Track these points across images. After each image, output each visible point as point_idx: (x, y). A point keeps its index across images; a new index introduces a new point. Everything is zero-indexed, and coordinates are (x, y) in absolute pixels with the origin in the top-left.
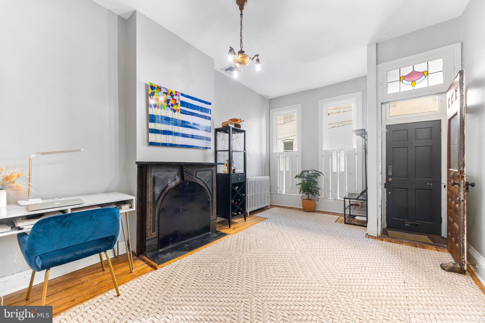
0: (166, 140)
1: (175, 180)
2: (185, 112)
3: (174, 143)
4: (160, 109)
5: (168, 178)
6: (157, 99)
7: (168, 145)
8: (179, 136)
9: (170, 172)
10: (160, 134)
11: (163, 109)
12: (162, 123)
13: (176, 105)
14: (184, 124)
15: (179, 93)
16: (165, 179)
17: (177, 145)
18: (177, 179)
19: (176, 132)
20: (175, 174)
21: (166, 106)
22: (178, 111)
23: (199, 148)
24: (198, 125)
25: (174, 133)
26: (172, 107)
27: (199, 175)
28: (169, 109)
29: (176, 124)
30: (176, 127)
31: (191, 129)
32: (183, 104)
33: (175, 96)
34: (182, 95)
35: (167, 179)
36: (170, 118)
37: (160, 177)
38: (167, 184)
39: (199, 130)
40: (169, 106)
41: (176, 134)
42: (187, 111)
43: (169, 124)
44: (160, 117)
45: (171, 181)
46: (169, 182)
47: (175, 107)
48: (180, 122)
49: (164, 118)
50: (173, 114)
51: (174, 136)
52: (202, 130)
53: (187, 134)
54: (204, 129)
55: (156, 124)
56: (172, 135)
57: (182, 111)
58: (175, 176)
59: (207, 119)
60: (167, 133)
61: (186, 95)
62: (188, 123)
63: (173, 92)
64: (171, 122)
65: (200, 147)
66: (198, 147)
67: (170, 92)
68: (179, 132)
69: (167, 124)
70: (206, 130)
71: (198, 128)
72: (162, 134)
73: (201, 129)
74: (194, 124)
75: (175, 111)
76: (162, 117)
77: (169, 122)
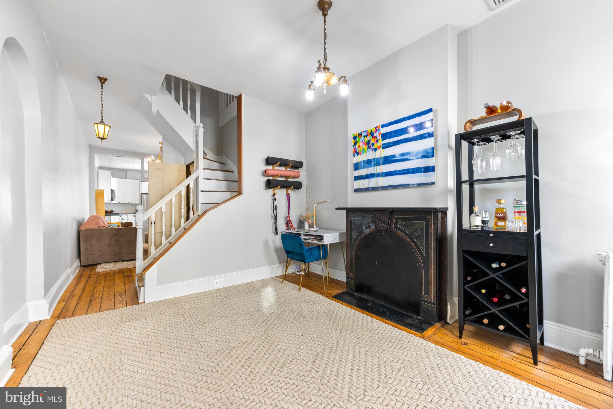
0: (369, 184)
1: (369, 227)
2: (388, 145)
3: (376, 186)
4: (362, 154)
5: (363, 224)
6: (359, 146)
7: (370, 189)
8: (381, 176)
9: (365, 218)
10: (363, 180)
11: (364, 154)
12: (364, 167)
13: (377, 142)
14: (388, 160)
15: (378, 127)
16: (360, 224)
17: (380, 187)
18: (371, 226)
19: (378, 173)
20: (369, 220)
21: (367, 148)
22: (380, 148)
23: (411, 186)
24: (408, 153)
25: (376, 175)
26: (373, 146)
27: (401, 224)
28: (370, 150)
29: (378, 164)
30: (378, 167)
31: (398, 163)
32: (385, 136)
33: (375, 133)
34: (383, 126)
35: (361, 225)
36: (371, 160)
37: (355, 222)
38: (362, 231)
39: (410, 160)
40: (369, 147)
41: (379, 175)
42: (390, 143)
43: (370, 166)
44: (362, 162)
45: (365, 228)
46: (364, 228)
47: (376, 146)
48: (383, 159)
49: (365, 162)
50: (374, 154)
51: (376, 178)
52: (417, 159)
53: (392, 172)
54: (420, 156)
55: (359, 170)
56: (374, 177)
57: (384, 146)
58: (370, 223)
59: (425, 138)
60: (369, 176)
61: (388, 123)
62: (394, 156)
63: (373, 130)
64: (372, 163)
65: (414, 184)
66: (409, 185)
67: (370, 132)
68: (382, 172)
69: (369, 167)
70: (424, 157)
71: (408, 158)
72: (364, 179)
73: (414, 158)
74: (402, 155)
75: (375, 150)
76: (364, 161)
77: (371, 164)
